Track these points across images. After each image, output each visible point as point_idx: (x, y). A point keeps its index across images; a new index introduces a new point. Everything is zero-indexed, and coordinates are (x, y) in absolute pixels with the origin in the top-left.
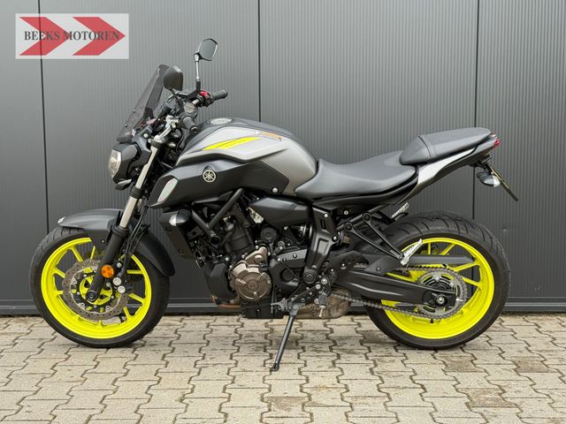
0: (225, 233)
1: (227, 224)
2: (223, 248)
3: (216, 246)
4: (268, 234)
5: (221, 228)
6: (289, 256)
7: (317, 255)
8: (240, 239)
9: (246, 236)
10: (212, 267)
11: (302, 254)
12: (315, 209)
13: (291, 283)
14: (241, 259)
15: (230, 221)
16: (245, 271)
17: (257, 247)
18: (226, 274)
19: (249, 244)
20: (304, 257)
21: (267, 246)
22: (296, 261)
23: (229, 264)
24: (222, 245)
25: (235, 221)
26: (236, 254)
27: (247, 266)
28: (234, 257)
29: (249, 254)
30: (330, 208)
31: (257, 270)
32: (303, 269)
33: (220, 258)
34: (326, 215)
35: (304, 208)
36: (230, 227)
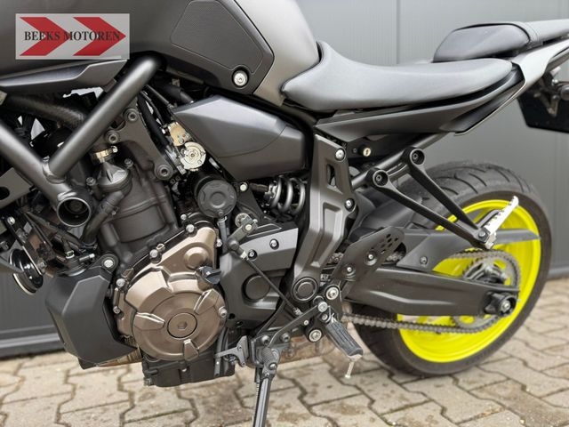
0: (103, 193)
1: (109, 168)
2: (98, 236)
3: (77, 230)
4: (217, 196)
5: (92, 182)
6: (262, 245)
7: (324, 238)
8: (142, 210)
9: (158, 205)
10: (67, 285)
11: (288, 238)
12: (319, 138)
13: (262, 304)
14: (148, 261)
15: (118, 160)
16: (162, 291)
17: (190, 228)
18: (108, 302)
19: (166, 224)
20: (294, 245)
21: (213, 223)
22: (276, 255)
23: (114, 275)
24: (93, 226)
25: (129, 163)
26: (133, 250)
27: (166, 277)
28: (127, 258)
29: (168, 246)
30: (348, 138)
31: (192, 285)
32: (290, 271)
33: (89, 262)
34: (340, 154)
35: (296, 136)
36: (117, 177)
